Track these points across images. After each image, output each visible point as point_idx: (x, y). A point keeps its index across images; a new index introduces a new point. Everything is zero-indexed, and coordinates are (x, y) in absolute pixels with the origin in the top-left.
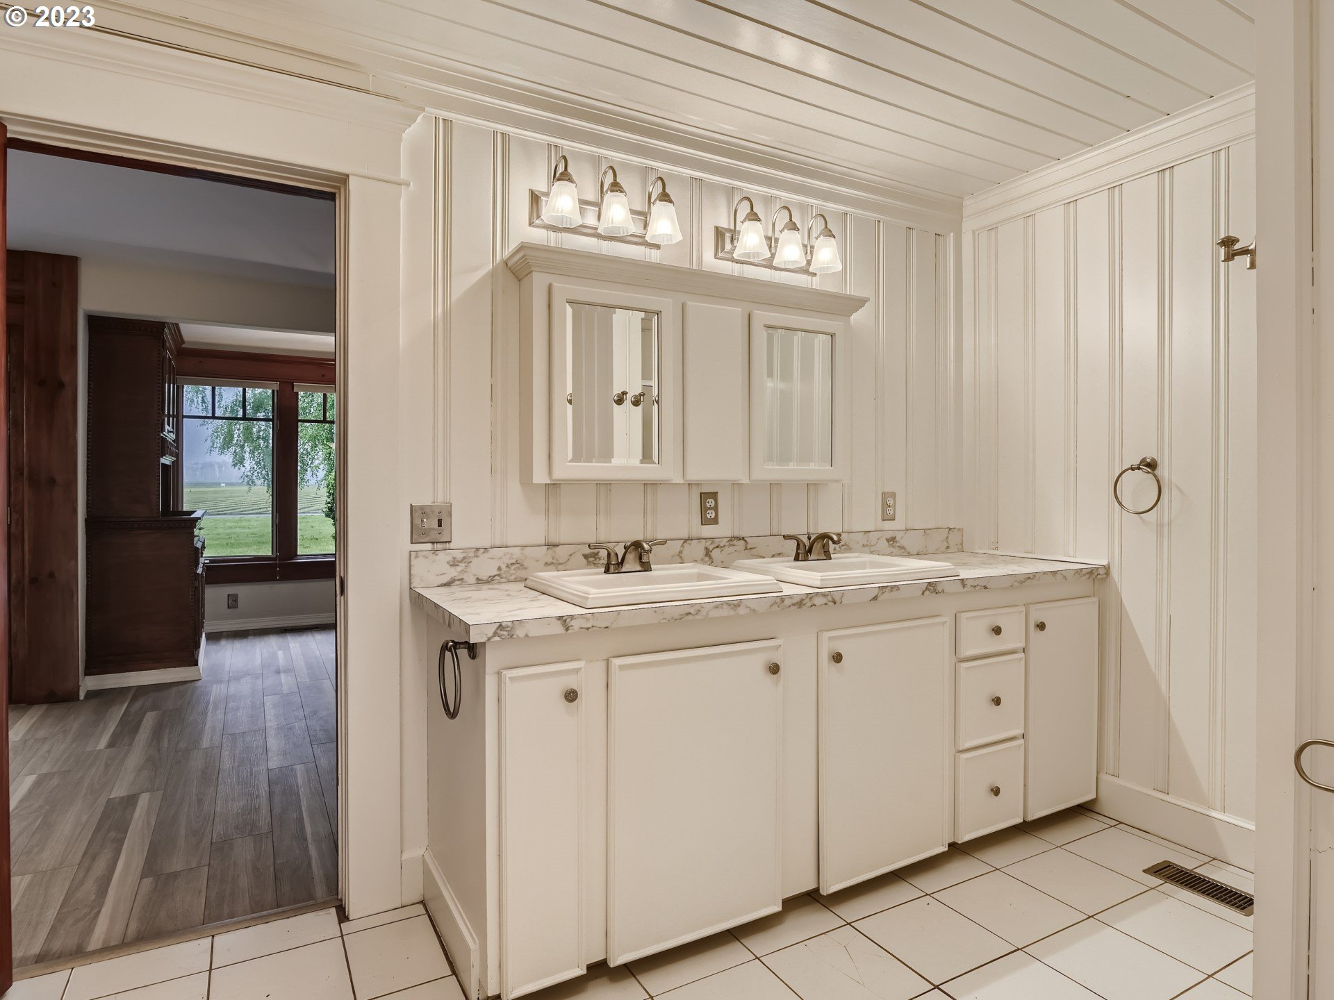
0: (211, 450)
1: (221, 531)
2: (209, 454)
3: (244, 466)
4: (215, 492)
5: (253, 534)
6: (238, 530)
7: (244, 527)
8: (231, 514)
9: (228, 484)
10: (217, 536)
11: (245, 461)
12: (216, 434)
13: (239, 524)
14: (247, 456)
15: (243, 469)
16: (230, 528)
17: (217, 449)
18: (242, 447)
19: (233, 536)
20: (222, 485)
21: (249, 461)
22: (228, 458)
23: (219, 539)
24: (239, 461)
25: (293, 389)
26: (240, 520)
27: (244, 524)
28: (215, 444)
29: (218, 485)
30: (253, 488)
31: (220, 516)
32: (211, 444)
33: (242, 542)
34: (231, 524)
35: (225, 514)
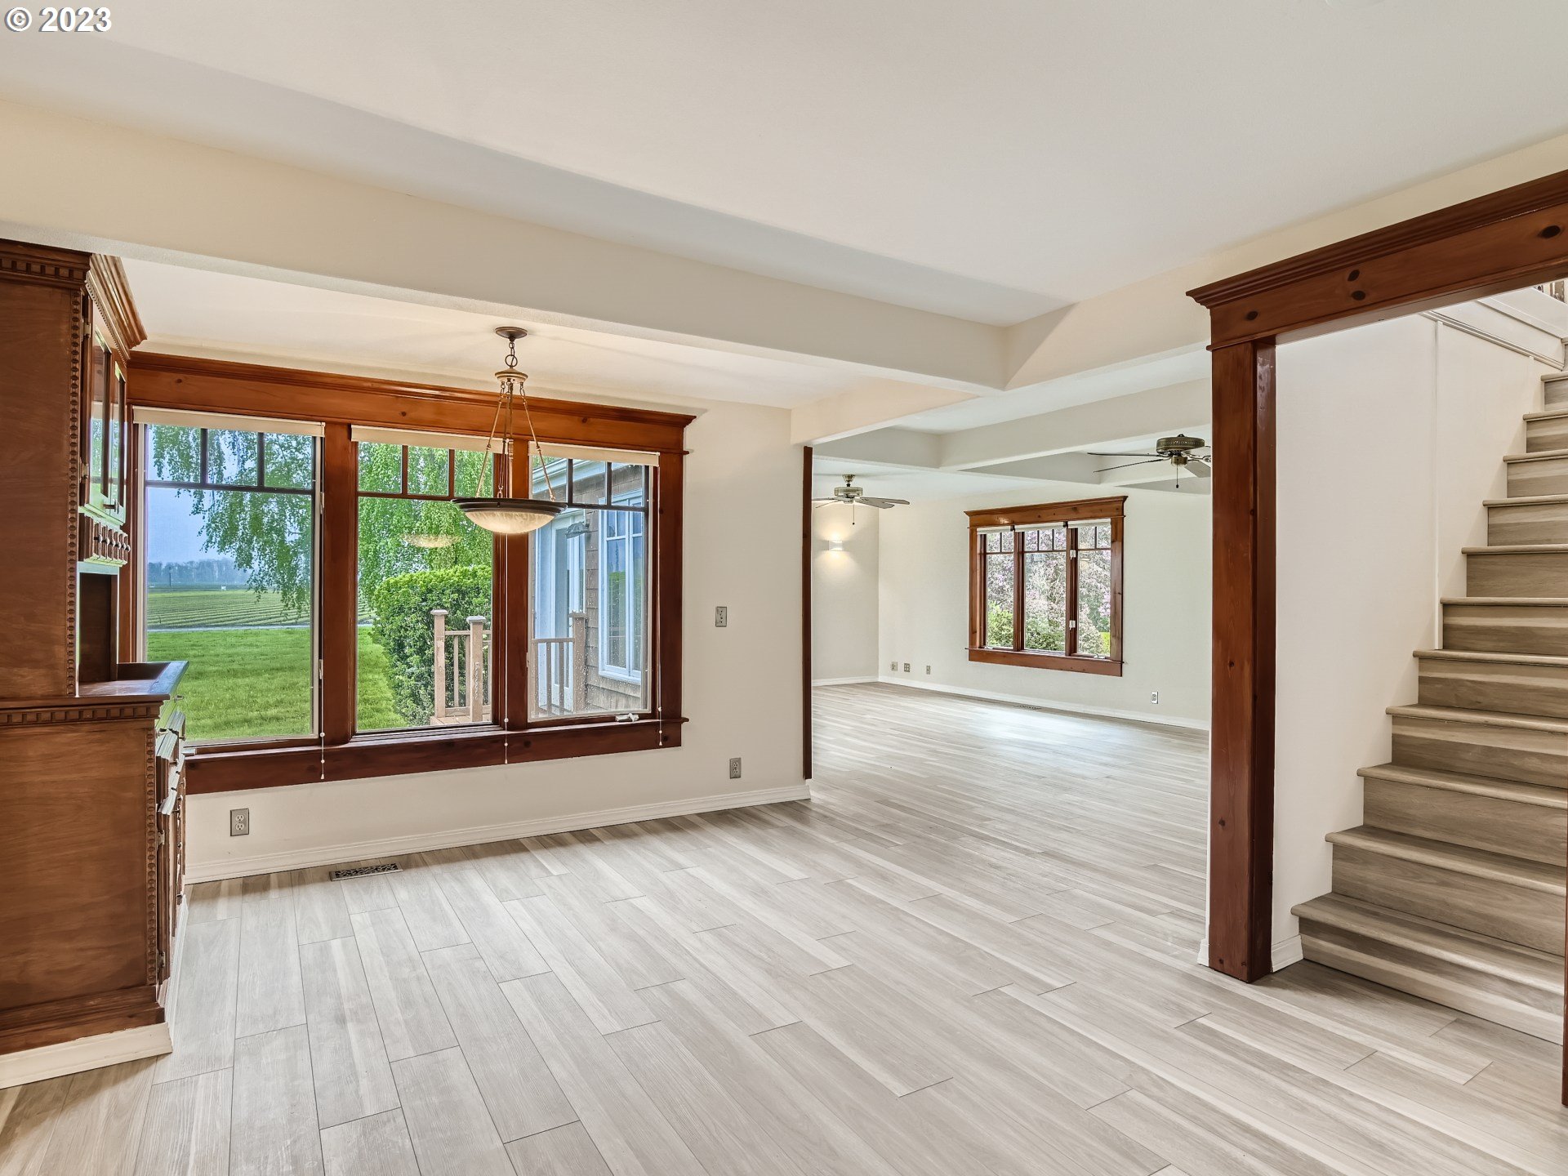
0: (207, 546)
1: (221, 650)
2: (204, 550)
3: (251, 567)
4: (215, 597)
5: (262, 655)
6: (241, 650)
7: (251, 645)
8: (233, 625)
9: (229, 588)
10: (216, 659)
11: (253, 561)
12: (213, 525)
13: (244, 641)
14: (255, 554)
15: (249, 571)
16: (233, 646)
17: (217, 544)
18: (250, 542)
19: (237, 658)
20: (223, 588)
21: (258, 560)
22: (230, 556)
23: (217, 662)
24: (245, 560)
25: (350, 437)
26: (246, 634)
27: (250, 639)
28: (214, 538)
29: (218, 588)
30: (263, 595)
31: (219, 629)
32: (207, 538)
33: (249, 667)
34: (233, 640)
35: (225, 625)
